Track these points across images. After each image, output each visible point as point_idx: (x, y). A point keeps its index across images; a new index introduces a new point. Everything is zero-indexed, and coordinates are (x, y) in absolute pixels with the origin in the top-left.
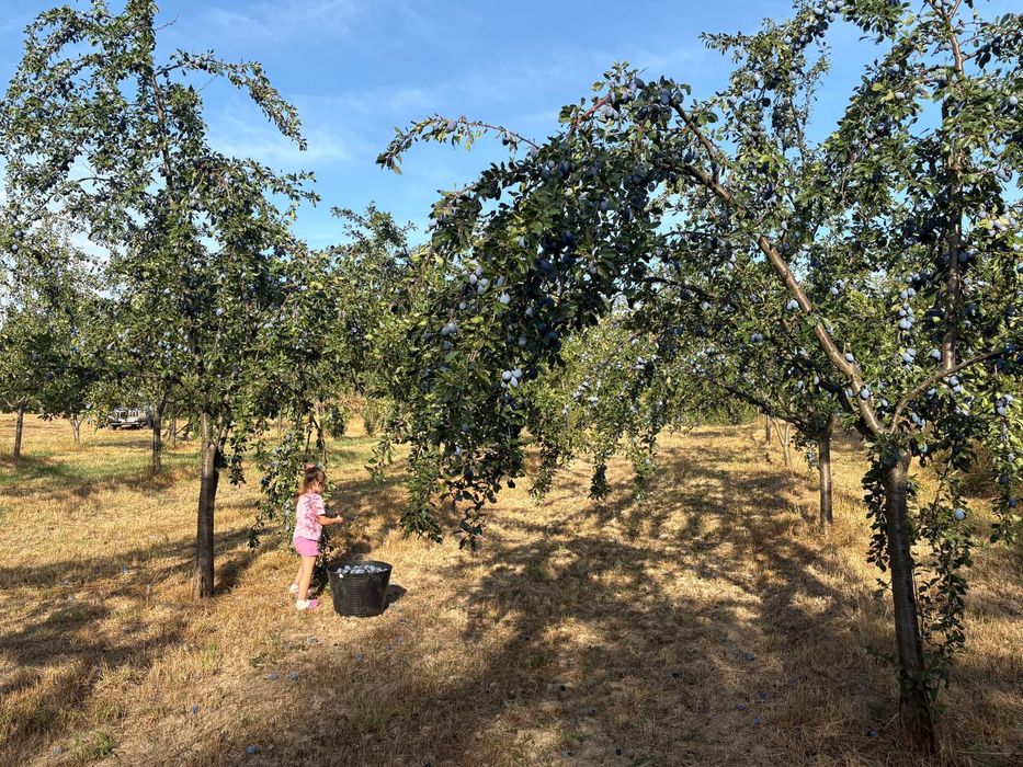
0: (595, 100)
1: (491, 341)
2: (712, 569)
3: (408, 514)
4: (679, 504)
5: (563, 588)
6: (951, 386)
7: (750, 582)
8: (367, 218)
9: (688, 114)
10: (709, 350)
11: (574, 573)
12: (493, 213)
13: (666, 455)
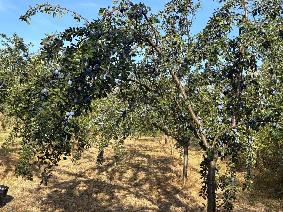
0: (114, 8)
1: (62, 99)
2: (141, 194)
3: (19, 168)
4: (130, 167)
5: (81, 200)
6: (234, 132)
7: (155, 200)
8: (12, 39)
9: (148, 18)
10: (147, 109)
11: (87, 193)
12: (68, 47)
13: (127, 147)
